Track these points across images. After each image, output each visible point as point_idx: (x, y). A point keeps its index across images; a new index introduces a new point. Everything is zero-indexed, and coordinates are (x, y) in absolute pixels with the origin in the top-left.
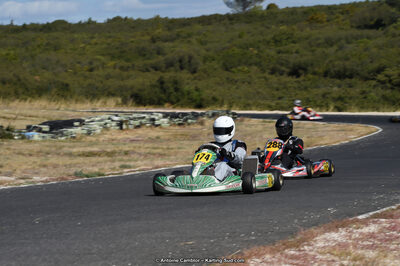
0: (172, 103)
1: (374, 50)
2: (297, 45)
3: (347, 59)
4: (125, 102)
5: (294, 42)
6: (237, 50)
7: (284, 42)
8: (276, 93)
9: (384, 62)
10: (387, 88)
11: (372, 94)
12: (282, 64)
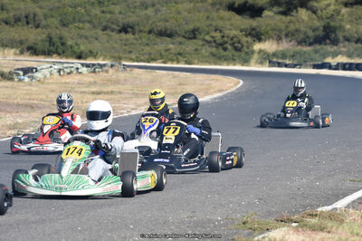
0: (59, 54)
1: (185, 14)
2: (118, 7)
3: (167, 21)
4: (22, 53)
5: (113, 4)
6: (70, 9)
7: (106, 3)
8: (126, 47)
9: (198, 24)
10: (212, 47)
11: (203, 51)
12: (113, 23)
